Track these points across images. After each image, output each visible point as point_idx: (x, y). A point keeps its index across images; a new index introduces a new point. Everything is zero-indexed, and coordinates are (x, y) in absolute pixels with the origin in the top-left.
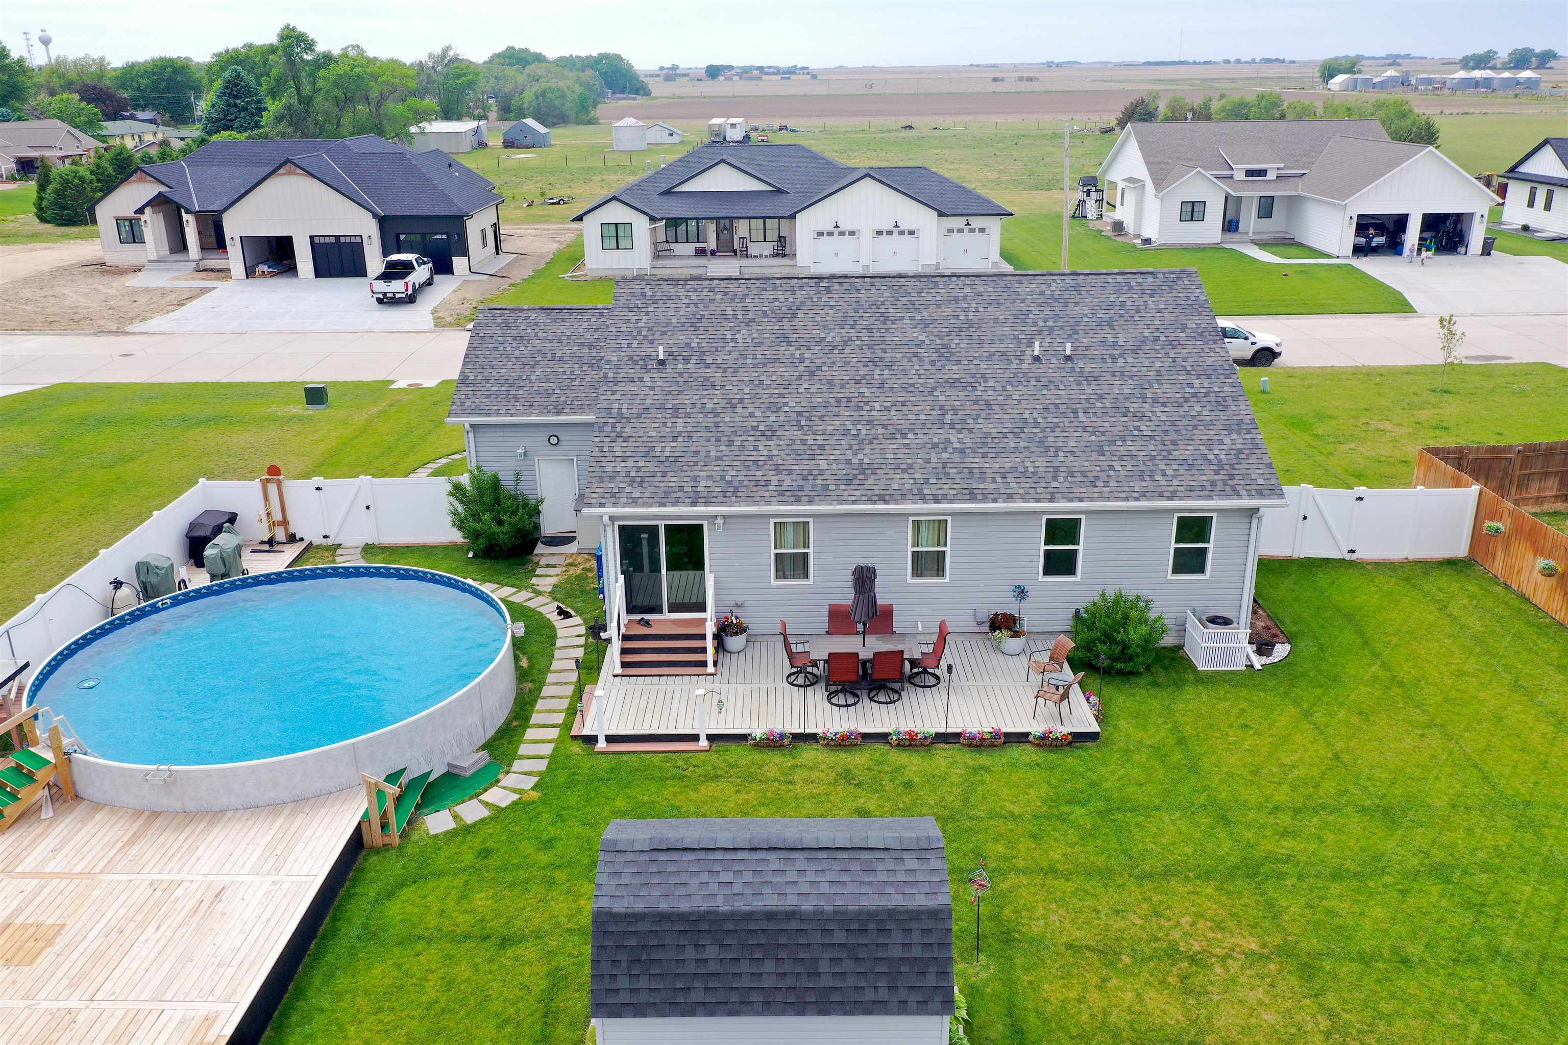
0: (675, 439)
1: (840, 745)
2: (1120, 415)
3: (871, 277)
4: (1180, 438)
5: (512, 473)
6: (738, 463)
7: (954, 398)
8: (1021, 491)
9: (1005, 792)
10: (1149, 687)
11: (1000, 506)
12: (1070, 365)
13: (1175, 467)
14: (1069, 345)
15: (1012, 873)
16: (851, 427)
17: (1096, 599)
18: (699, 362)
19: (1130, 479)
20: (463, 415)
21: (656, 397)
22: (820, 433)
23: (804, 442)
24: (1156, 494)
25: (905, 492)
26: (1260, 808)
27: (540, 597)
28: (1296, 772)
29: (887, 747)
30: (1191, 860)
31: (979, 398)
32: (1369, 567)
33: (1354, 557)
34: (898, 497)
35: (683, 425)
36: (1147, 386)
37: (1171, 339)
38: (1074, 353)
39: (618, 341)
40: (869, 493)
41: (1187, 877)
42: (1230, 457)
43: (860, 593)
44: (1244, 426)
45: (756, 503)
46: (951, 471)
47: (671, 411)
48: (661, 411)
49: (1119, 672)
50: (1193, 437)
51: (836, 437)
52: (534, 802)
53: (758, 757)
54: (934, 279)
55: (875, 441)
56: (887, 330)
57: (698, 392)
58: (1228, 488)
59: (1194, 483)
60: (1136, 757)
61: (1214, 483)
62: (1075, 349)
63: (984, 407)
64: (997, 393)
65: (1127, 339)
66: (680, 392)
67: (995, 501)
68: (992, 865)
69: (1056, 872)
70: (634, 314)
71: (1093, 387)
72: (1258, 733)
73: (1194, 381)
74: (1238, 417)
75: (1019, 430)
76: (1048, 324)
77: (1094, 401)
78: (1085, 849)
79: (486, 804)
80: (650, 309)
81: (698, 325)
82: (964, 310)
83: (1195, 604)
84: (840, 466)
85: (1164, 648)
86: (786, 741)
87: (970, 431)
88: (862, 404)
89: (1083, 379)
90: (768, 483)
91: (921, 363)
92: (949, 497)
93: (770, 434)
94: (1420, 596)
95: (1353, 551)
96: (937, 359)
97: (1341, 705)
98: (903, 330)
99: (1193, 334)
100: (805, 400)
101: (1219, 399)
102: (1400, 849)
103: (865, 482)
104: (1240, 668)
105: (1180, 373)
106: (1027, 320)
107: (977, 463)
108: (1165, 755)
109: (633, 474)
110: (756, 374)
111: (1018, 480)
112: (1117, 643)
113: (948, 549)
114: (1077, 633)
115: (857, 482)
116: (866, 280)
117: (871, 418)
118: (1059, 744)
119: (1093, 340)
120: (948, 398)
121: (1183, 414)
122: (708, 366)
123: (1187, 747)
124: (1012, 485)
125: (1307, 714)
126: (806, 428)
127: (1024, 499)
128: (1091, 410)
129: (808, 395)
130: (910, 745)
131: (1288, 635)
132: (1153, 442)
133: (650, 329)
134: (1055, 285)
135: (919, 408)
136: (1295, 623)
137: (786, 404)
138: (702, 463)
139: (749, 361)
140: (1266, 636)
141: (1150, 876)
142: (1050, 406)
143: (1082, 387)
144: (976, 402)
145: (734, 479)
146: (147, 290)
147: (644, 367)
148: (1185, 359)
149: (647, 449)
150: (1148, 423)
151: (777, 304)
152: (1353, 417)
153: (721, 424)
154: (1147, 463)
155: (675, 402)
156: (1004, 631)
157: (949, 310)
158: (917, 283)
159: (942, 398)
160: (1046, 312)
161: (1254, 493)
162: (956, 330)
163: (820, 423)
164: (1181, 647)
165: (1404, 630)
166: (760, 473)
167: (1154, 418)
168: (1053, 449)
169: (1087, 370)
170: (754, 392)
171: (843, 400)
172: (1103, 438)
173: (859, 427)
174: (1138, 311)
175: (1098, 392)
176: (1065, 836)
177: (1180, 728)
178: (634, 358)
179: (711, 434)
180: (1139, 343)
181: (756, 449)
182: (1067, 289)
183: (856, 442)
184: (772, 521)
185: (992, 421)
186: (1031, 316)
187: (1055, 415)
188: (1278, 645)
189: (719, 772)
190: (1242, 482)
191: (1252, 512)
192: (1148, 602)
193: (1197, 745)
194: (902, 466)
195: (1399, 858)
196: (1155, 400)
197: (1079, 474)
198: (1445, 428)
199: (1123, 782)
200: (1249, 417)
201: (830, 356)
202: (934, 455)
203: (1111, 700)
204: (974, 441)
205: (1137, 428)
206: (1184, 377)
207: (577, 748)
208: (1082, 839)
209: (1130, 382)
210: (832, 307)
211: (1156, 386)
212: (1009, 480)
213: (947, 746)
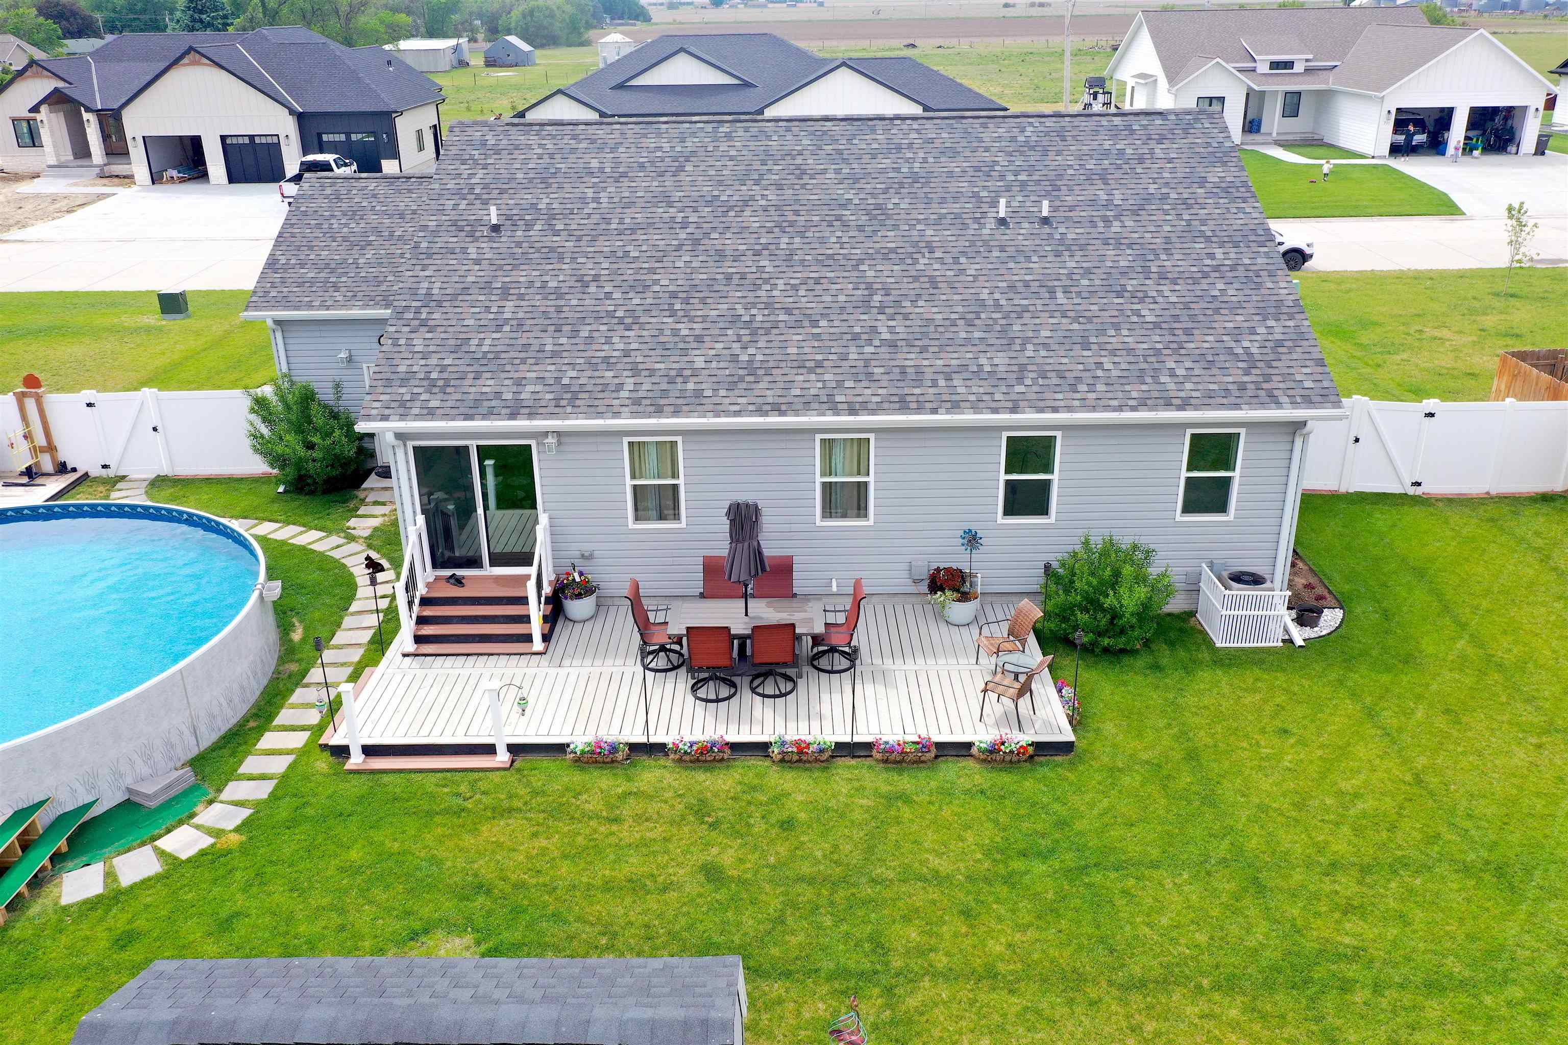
0: (499, 328)
1: (698, 760)
2: (1114, 295)
3: (787, 121)
4: (1195, 325)
5: (331, 385)
6: (582, 361)
7: (886, 273)
8: (972, 398)
9: (930, 838)
10: (1148, 672)
11: (942, 418)
12: (1047, 229)
13: (1188, 364)
14: (1045, 204)
15: (927, 978)
16: (742, 312)
17: (1078, 548)
18: (546, 227)
19: (1123, 381)
20: (265, 308)
21: (482, 274)
22: (700, 319)
23: (675, 332)
24: (1161, 401)
25: (809, 399)
26: (1309, 864)
27: (353, 544)
28: (1360, 806)
29: (768, 763)
30: (1206, 957)
31: (921, 273)
32: (1440, 504)
33: (1419, 491)
34: (801, 406)
35: (513, 309)
36: (1152, 257)
37: (1186, 196)
38: (1055, 214)
39: (441, 202)
40: (760, 400)
41: (1199, 987)
42: (1265, 351)
43: (738, 541)
44: (1285, 310)
45: (600, 415)
46: (876, 370)
47: (499, 291)
48: (485, 291)
49: (1106, 650)
50: (1214, 325)
51: (721, 325)
52: (229, 852)
53: (577, 778)
54: (870, 123)
55: (775, 331)
56: (803, 186)
57: (539, 267)
58: (1262, 393)
59: (1212, 387)
60: (1126, 780)
61: (1242, 387)
62: (1054, 209)
63: (928, 285)
64: (946, 267)
65: (1126, 197)
66: (515, 267)
67: (934, 411)
68: (897, 963)
69: (995, 976)
70: (467, 167)
71: (1077, 258)
72: (1302, 742)
73: (1216, 251)
74: (1276, 298)
75: (972, 316)
76: (1020, 178)
77: (1077, 277)
78: (1044, 935)
79: (162, 854)
80: (489, 161)
81: (551, 181)
82: (907, 160)
83: (1214, 555)
84: (722, 365)
85: (1169, 615)
86: (620, 756)
87: (906, 317)
88: (759, 282)
89: (1063, 248)
90: (620, 387)
91: (845, 229)
92: (870, 406)
93: (631, 322)
94: (1512, 543)
95: (1418, 484)
96: (868, 223)
97: (1419, 698)
98: (824, 187)
99: (1215, 190)
100: (683, 276)
101: (1251, 274)
102: (1526, 937)
103: (754, 386)
104: (1275, 644)
105: (1197, 240)
106: (992, 173)
107: (911, 359)
108: (1168, 777)
109: (434, 375)
110: (621, 243)
111: (968, 383)
112: (1104, 610)
113: (871, 479)
114: (1048, 597)
115: (744, 385)
116: (781, 124)
117: (771, 300)
118: (1015, 759)
119: (1079, 198)
120: (879, 274)
121: (1199, 293)
122: (557, 233)
123: (1201, 766)
124: (959, 390)
125: (1371, 714)
126: (680, 313)
127: (976, 409)
128: (1072, 289)
129: (689, 271)
130: (799, 761)
131: (1339, 596)
132: (1158, 331)
133: (486, 187)
134: (1031, 129)
135: (838, 286)
136: (1348, 580)
137: (656, 282)
138: (532, 361)
139: (613, 226)
140: (1309, 599)
141: (1141, 985)
142: (1018, 284)
143: (1063, 259)
144: (916, 279)
145: (574, 382)
146: (37, 196)
147: (471, 235)
148: (1203, 222)
149: (459, 342)
150: (1152, 306)
151: (659, 154)
152: (1404, 324)
153: (565, 309)
154: (1150, 359)
155: (507, 279)
156: (948, 593)
157: (888, 161)
158: (848, 127)
159: (871, 273)
160: (1017, 163)
161: (1299, 400)
162: (896, 186)
163: (701, 306)
164: (1192, 614)
165: (1496, 590)
166: (611, 374)
167: (1160, 299)
168: (1018, 341)
169: (1070, 236)
170: (616, 266)
171: (734, 276)
172: (1088, 326)
173: (754, 311)
174: (1141, 161)
175: (1084, 265)
176: (1013, 911)
177: (1191, 735)
178: (460, 223)
179: (549, 322)
180: (1142, 202)
181: (608, 341)
182: (1047, 134)
183: (747, 332)
184: (626, 440)
185: (936, 303)
186: (997, 168)
187: (1024, 296)
188: (1326, 611)
189: (517, 803)
190: (1281, 385)
191: (1297, 427)
192: (1148, 553)
193: (1215, 760)
194: (808, 364)
195: (1528, 953)
196: (1162, 276)
197: (1053, 374)
198: (1517, 336)
199: (1106, 820)
200: (1292, 297)
201: (724, 219)
202: (853, 349)
203: (1093, 691)
204: (910, 330)
205: (1137, 313)
206: (1202, 246)
207: (323, 763)
208: (1039, 917)
209: (1129, 252)
210: (732, 158)
211: (1164, 257)
212: (955, 383)
213: (853, 762)
